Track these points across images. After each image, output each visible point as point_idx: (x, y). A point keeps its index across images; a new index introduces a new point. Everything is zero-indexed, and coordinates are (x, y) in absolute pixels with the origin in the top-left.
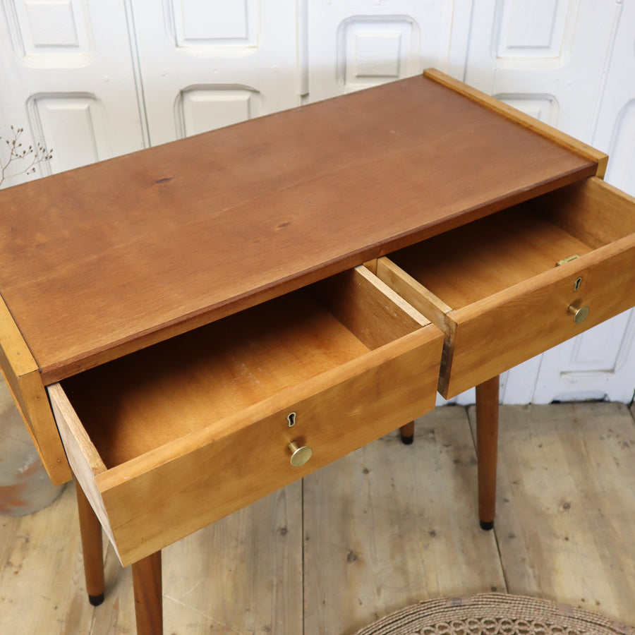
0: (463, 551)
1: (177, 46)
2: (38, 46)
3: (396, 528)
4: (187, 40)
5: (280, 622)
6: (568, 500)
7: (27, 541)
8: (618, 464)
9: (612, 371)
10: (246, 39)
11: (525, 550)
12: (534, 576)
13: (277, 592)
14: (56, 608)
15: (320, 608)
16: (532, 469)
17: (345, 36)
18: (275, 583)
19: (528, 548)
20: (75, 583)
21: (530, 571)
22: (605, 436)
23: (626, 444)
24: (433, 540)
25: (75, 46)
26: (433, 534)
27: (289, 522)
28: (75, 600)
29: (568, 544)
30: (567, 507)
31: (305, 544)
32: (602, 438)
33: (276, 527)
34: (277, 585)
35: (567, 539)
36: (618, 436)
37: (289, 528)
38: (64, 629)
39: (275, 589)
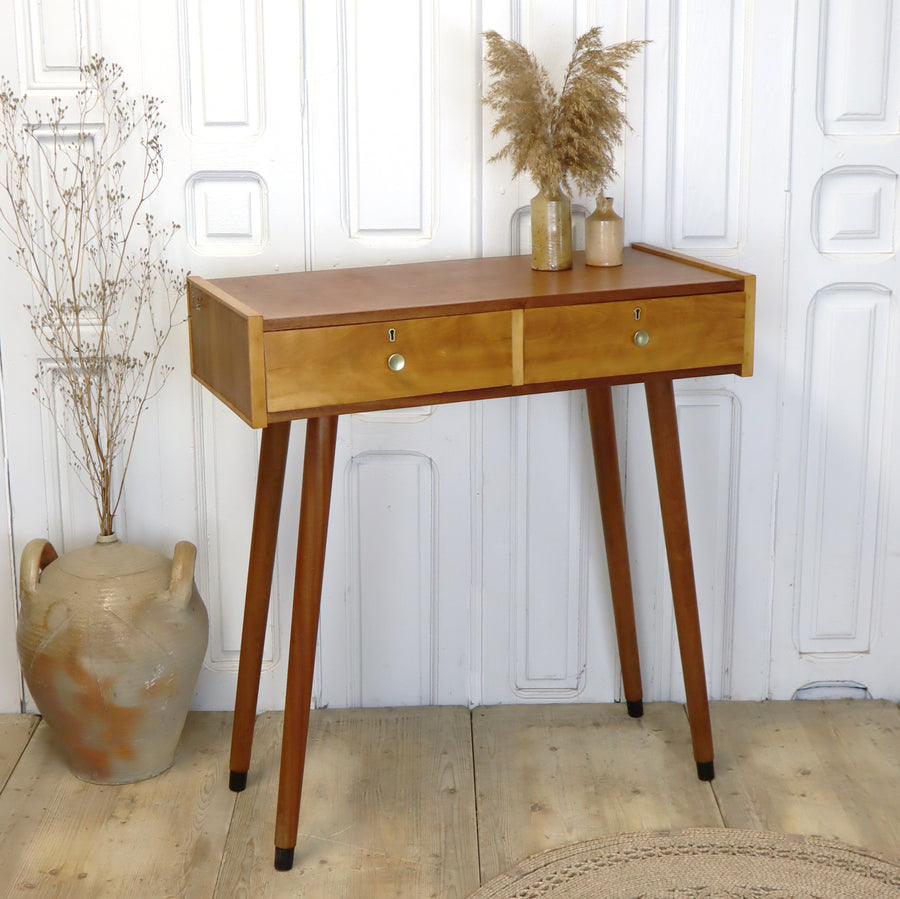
0: (673, 804)
1: (350, 237)
2: (210, 236)
3: (592, 789)
4: (361, 231)
5: (452, 851)
6: (809, 768)
7: (133, 801)
8: (875, 744)
9: (867, 652)
10: (419, 230)
11: (750, 803)
12: (761, 821)
13: (446, 832)
14: (177, 846)
15: (499, 841)
16: (765, 747)
17: (519, 226)
18: (443, 826)
19: (754, 802)
20: (197, 829)
21: (756, 817)
22: (861, 724)
23: (889, 730)
24: (637, 796)
25: (248, 236)
26: (637, 792)
27: (458, 785)
28: (198, 841)
29: (804, 798)
30: (806, 773)
31: (479, 799)
32: (858, 725)
33: (442, 789)
34: (446, 828)
35: (803, 795)
36: (878, 724)
37: (458, 788)
38: (189, 860)
39: (443, 830)
